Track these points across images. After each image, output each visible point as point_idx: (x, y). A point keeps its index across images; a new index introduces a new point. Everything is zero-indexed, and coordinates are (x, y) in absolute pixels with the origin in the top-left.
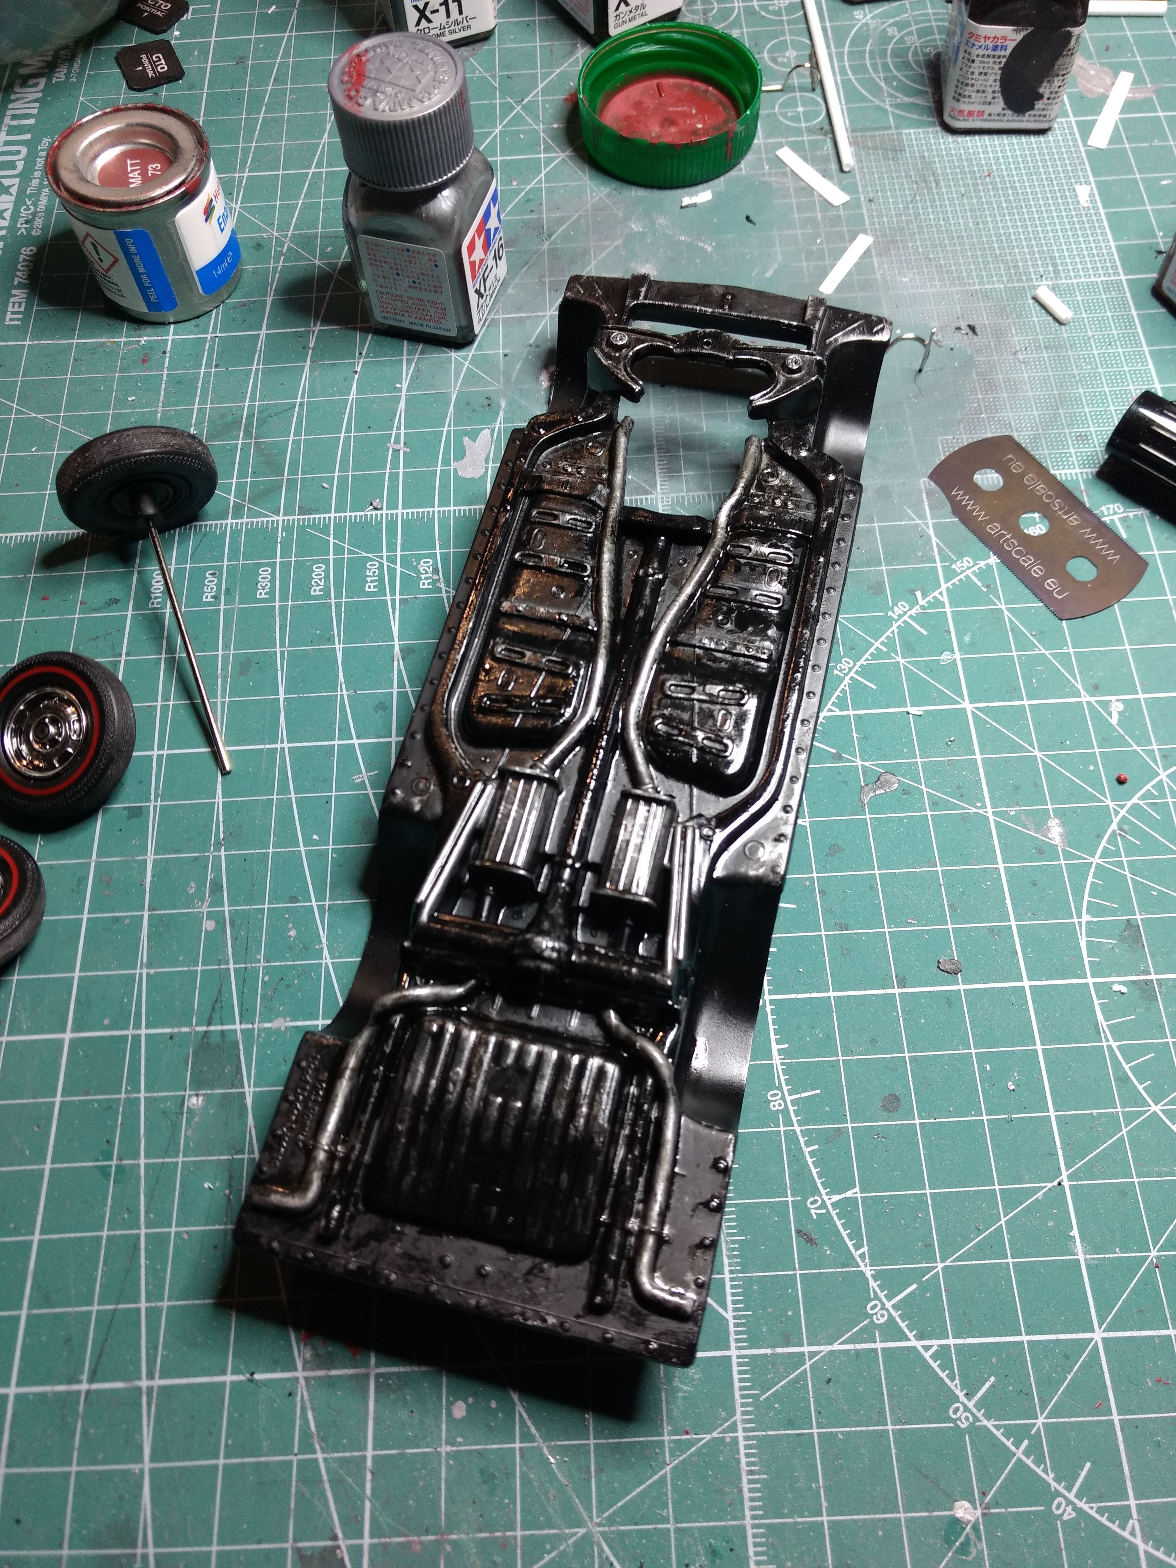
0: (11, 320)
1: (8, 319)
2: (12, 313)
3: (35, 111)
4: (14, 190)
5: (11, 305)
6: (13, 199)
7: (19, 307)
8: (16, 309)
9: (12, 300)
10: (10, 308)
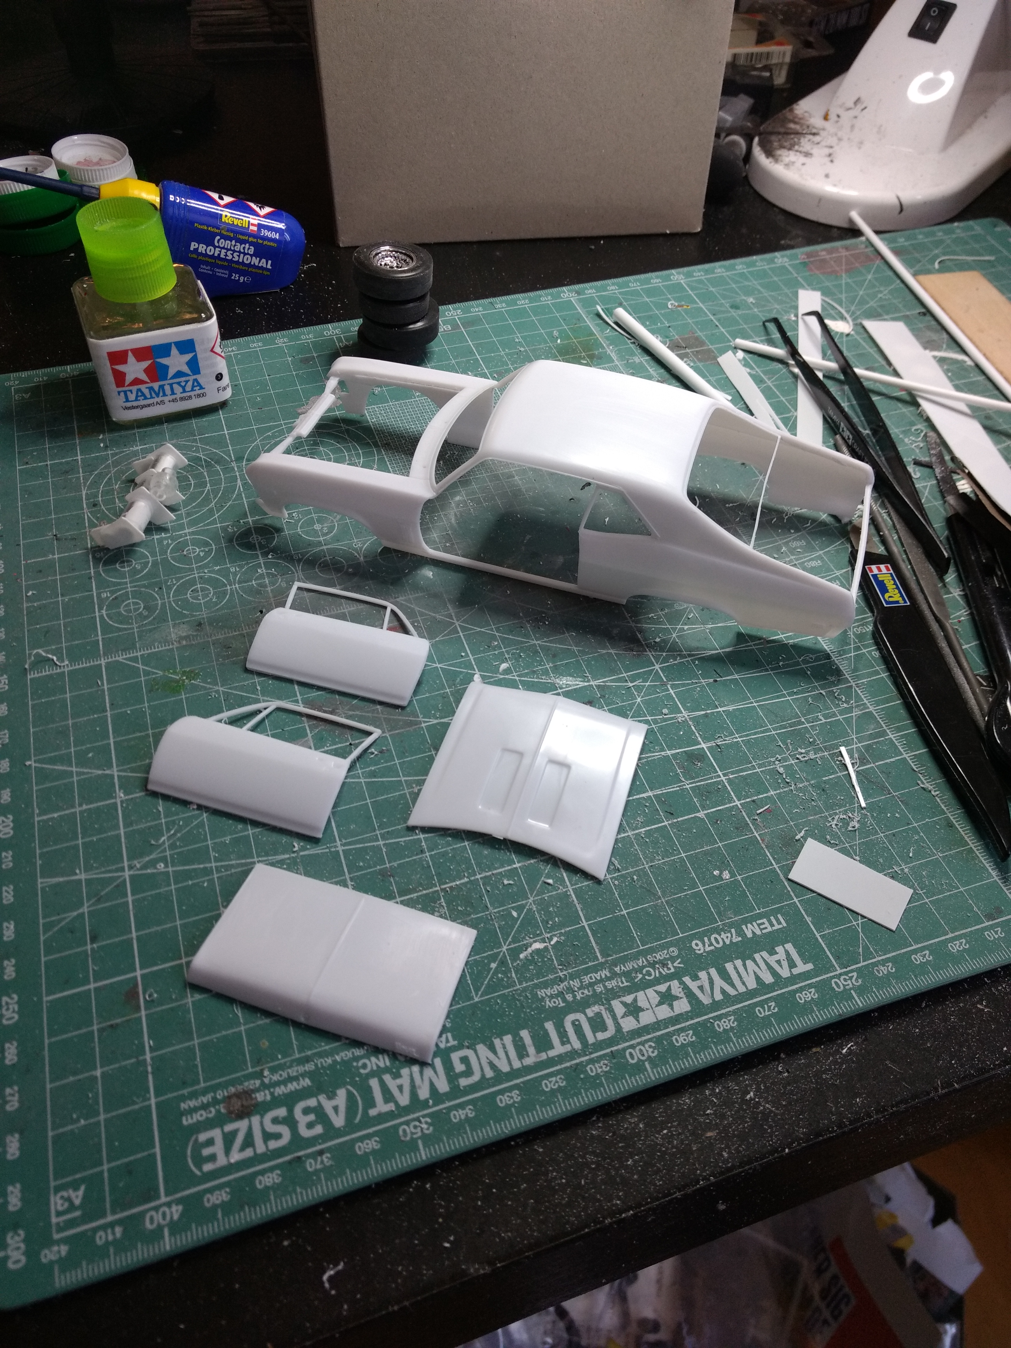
0: (779, 923)
1: (781, 926)
2: (772, 925)
3: (508, 1039)
4: (629, 999)
5: (764, 931)
6: (640, 995)
7: (763, 923)
8: (767, 925)
9: (758, 932)
10: (769, 929)
